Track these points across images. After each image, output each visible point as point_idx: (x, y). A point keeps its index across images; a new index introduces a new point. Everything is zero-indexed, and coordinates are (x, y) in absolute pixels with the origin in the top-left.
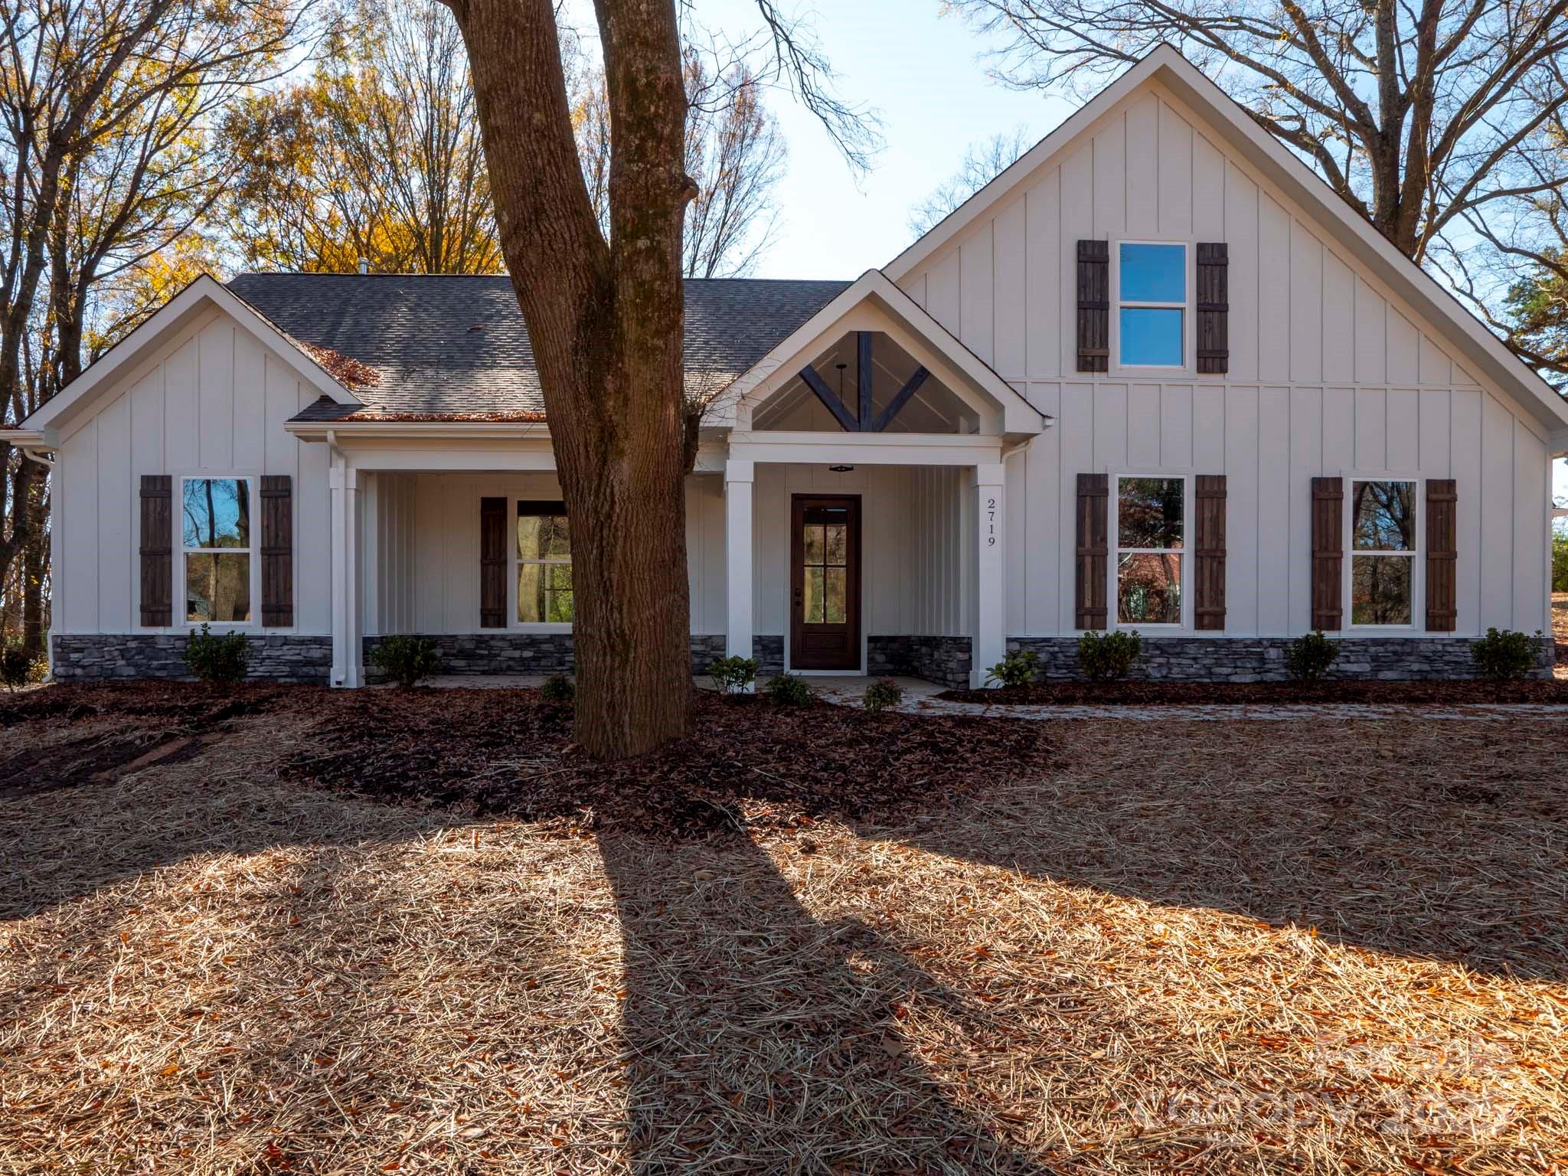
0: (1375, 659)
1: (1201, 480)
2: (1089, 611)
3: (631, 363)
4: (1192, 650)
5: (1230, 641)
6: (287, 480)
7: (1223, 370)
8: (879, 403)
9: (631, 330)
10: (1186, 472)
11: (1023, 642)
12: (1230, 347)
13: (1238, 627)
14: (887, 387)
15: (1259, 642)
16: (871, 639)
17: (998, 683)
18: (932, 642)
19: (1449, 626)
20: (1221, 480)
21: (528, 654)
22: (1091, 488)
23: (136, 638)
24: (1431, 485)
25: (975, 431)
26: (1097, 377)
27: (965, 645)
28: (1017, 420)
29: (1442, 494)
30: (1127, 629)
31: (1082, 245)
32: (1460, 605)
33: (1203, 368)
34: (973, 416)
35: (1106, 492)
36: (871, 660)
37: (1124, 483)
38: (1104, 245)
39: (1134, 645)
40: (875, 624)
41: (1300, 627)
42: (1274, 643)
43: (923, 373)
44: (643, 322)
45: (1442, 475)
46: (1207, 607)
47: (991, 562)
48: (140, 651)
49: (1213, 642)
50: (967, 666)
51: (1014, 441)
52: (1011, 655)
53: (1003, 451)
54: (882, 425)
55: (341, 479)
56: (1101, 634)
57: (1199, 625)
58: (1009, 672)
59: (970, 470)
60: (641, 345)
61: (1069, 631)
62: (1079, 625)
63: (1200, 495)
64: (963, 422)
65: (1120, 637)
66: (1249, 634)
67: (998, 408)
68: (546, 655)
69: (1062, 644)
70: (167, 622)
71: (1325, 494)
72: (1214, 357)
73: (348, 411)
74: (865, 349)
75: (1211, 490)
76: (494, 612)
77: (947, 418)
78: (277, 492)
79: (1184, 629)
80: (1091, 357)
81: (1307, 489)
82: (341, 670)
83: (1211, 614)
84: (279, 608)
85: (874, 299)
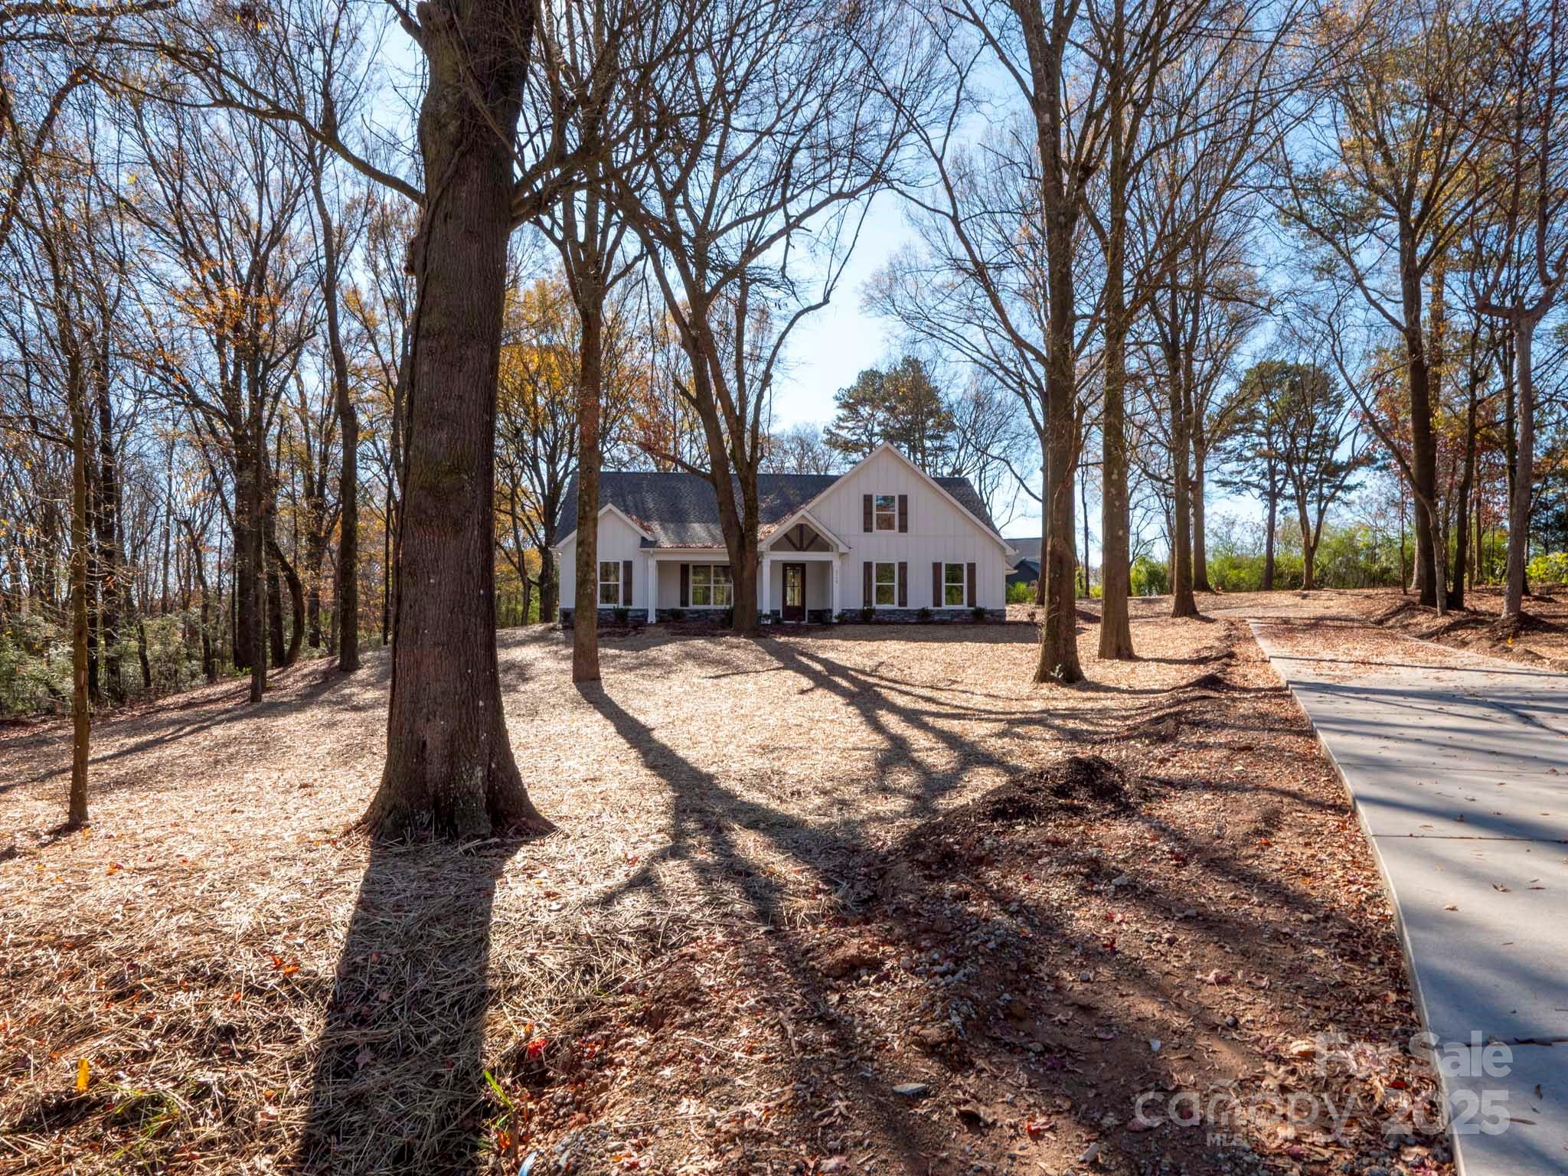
0: (952, 615)
1: (900, 563)
2: (867, 601)
3: (748, 554)
4: (897, 612)
5: (909, 610)
6: (631, 562)
7: (907, 531)
8: (806, 544)
9: (748, 548)
10: (894, 560)
11: (846, 609)
12: (909, 525)
14: (807, 538)
15: (917, 611)
16: (809, 611)
17: (836, 621)
18: (822, 611)
19: (974, 607)
20: (906, 563)
21: (695, 616)
22: (868, 566)
24: (969, 565)
25: (831, 551)
26: (869, 534)
27: (830, 611)
28: (843, 549)
29: (972, 567)
30: (877, 606)
31: (865, 496)
32: (977, 600)
33: (900, 531)
34: (831, 546)
35: (872, 567)
37: (877, 564)
38: (871, 496)
39: (879, 610)
40: (810, 606)
41: (929, 605)
42: (921, 611)
43: (817, 535)
44: (751, 546)
45: (972, 562)
46: (902, 600)
47: (836, 587)
49: (904, 610)
50: (830, 616)
51: (842, 555)
52: (842, 612)
53: (840, 557)
54: (807, 550)
55: (652, 564)
56: (869, 608)
57: (900, 605)
58: (841, 616)
59: (831, 562)
60: (750, 551)
61: (861, 607)
62: (864, 606)
63: (900, 568)
64: (828, 548)
65: (875, 608)
66: (915, 608)
67: (837, 545)
68: (701, 616)
69: (859, 610)
71: (937, 567)
72: (903, 528)
73: (654, 544)
74: (801, 528)
75: (903, 567)
76: (684, 602)
77: (825, 547)
78: (628, 565)
79: (895, 606)
80: (868, 528)
81: (931, 566)
82: (652, 618)
83: (903, 602)
84: (628, 600)
85: (803, 516)
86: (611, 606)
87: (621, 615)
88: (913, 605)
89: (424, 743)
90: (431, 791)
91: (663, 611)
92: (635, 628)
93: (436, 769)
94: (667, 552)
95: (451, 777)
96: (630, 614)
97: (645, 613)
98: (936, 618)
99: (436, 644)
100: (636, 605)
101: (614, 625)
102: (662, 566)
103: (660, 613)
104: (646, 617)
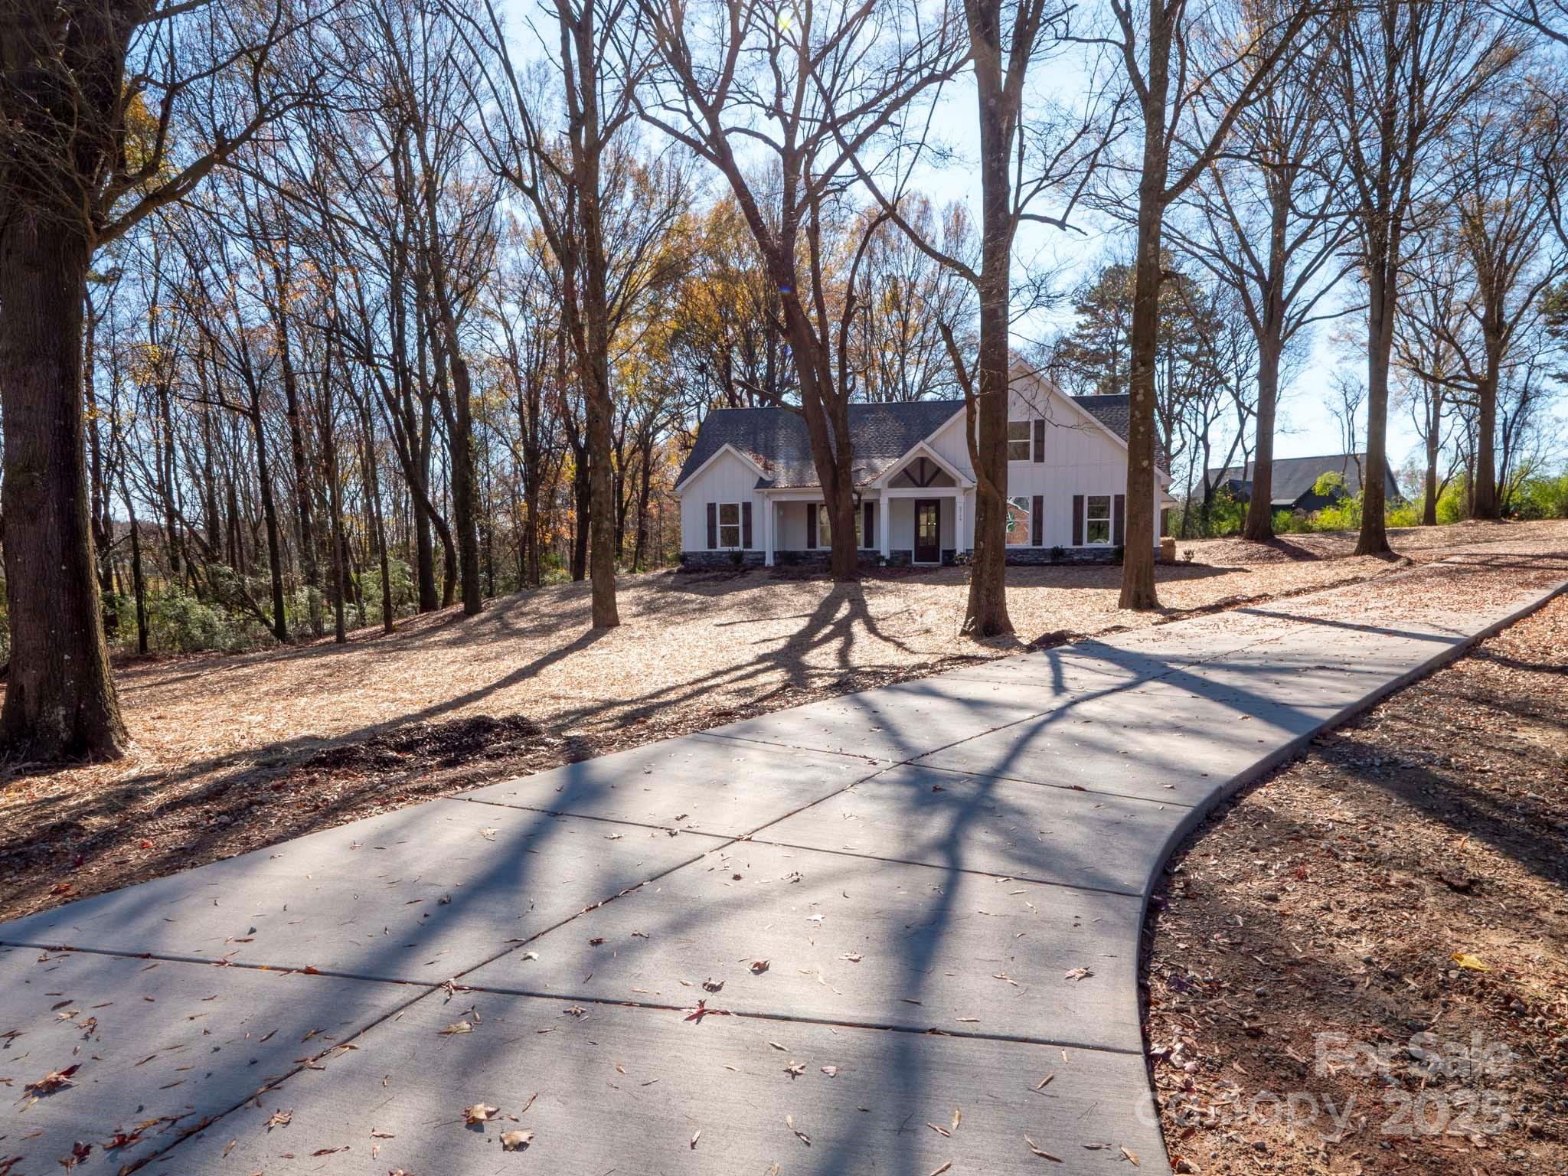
1: (1035, 497)
6: (750, 504)
7: (1041, 461)
8: (927, 477)
12: (1045, 454)
14: (929, 473)
16: (943, 551)
20: (1042, 497)
23: (706, 552)
24: (1116, 497)
28: (966, 483)
29: (1120, 499)
33: (1037, 461)
36: (943, 559)
43: (939, 469)
45: (1120, 493)
47: (960, 526)
48: (707, 556)
53: (964, 492)
55: (768, 504)
57: (1034, 544)
63: (1035, 503)
67: (960, 480)
70: (715, 547)
71: (1078, 501)
72: (1040, 457)
73: (772, 484)
74: (923, 462)
75: (1041, 501)
76: (812, 543)
77: (949, 481)
78: (747, 507)
81: (1072, 499)
82: (769, 561)
84: (748, 543)
85: (922, 449)
86: (730, 549)
88: (1048, 544)
89: (22, 687)
90: (29, 724)
91: (780, 554)
93: (31, 708)
94: (782, 493)
95: (39, 714)
96: (748, 556)
97: (763, 555)
98: (1075, 558)
99: (25, 611)
100: (755, 547)
102: (780, 506)
103: (777, 555)
104: (764, 559)
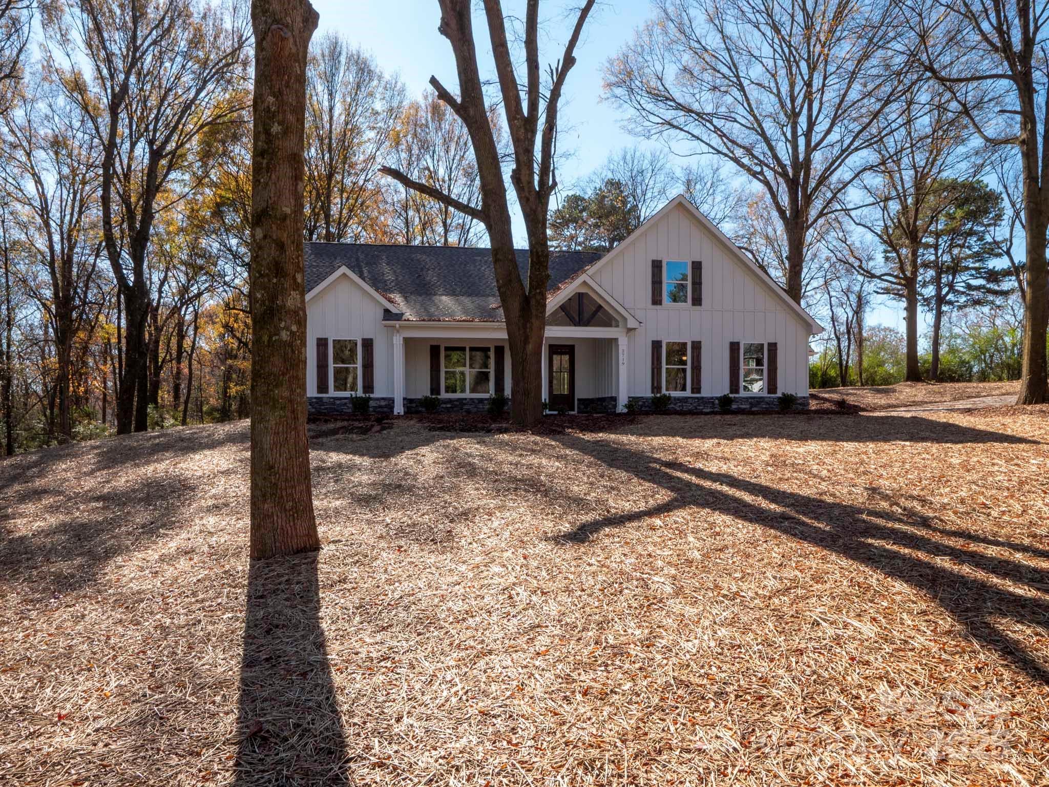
0: (751, 403)
1: (693, 342)
2: (656, 387)
3: (533, 320)
4: (690, 400)
5: (703, 398)
6: (371, 340)
7: (700, 305)
8: (586, 315)
9: (534, 312)
10: (687, 338)
11: (633, 398)
12: (703, 297)
13: (706, 392)
14: (589, 310)
15: (712, 398)
16: (579, 400)
17: (625, 410)
18: (602, 400)
19: (775, 392)
20: (700, 342)
21: (449, 406)
22: (656, 345)
23: (316, 398)
24: (769, 344)
25: (617, 326)
26: (658, 307)
27: (614, 399)
28: (631, 324)
29: (773, 347)
30: (667, 393)
31: (653, 262)
32: (778, 386)
33: (694, 304)
34: (617, 321)
35: (661, 346)
36: (578, 408)
37: (668, 344)
38: (661, 262)
39: (669, 398)
40: (580, 393)
41: (726, 391)
42: (717, 398)
43: (600, 307)
44: (537, 310)
45: (773, 341)
46: (695, 386)
47: (623, 371)
48: (317, 403)
49: (697, 398)
50: (615, 406)
51: (630, 330)
52: (630, 401)
53: (627, 333)
54: (587, 324)
55: (398, 341)
56: (658, 395)
57: (693, 392)
58: (629, 406)
59: (616, 340)
60: (537, 316)
61: (649, 394)
62: (653, 392)
63: (693, 348)
64: (613, 323)
65: (665, 395)
66: (709, 395)
67: (625, 319)
68: (456, 406)
69: (647, 399)
70: (327, 392)
71: (734, 346)
72: (697, 301)
73: (399, 317)
74: (580, 298)
75: (697, 346)
76: (436, 389)
77: (608, 321)
78: (368, 344)
79: (688, 393)
80: (656, 300)
81: (728, 346)
82: (399, 409)
83: (697, 388)
84: (369, 387)
85: (585, 283)
86: (346, 394)
87: (360, 405)
91: (411, 401)
92: (379, 421)
94: (413, 329)
96: (372, 403)
97: (390, 402)
98: (734, 406)
100: (380, 392)
101: (350, 417)
102: (409, 343)
103: (408, 402)
104: (391, 408)
